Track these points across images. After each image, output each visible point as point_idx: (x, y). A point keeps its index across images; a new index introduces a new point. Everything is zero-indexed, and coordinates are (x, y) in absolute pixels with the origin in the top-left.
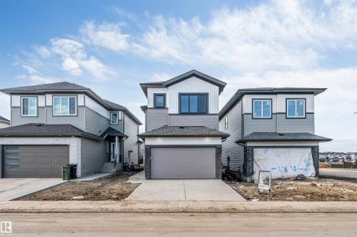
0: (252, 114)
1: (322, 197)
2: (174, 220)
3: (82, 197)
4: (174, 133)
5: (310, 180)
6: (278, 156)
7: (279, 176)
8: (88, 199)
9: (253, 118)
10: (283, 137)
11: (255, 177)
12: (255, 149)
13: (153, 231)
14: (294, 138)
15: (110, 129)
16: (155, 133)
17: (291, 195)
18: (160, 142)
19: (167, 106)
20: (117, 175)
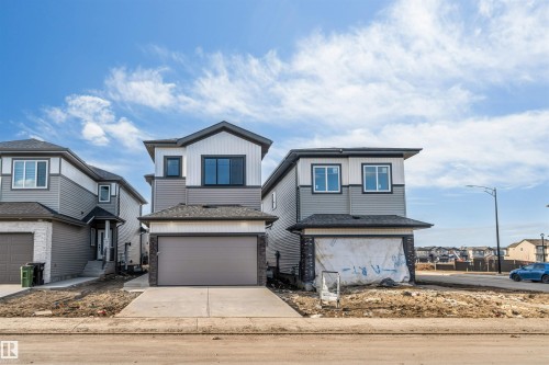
0: (312, 186)
1: (418, 312)
2: (189, 344)
3: (50, 312)
4: (193, 215)
5: (401, 287)
6: (352, 250)
7: (355, 280)
8: (58, 316)
9: (313, 193)
10: (358, 222)
11: (317, 281)
12: (316, 240)
13: (155, 361)
14: (376, 222)
15: (98, 210)
16: (165, 215)
17: (371, 309)
18: (172, 228)
19: (184, 175)
20: (106, 280)
